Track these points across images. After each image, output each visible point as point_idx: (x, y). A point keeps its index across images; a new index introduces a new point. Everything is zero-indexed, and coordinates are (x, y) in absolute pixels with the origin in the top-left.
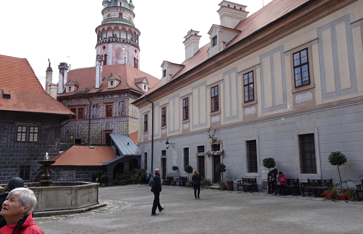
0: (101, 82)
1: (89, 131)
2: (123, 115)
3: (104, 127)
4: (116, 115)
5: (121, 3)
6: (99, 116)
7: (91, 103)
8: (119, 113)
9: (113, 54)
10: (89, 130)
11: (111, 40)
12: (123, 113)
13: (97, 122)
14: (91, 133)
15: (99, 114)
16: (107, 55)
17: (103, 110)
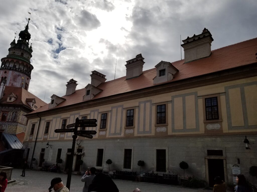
2: (14, 121)
4: (9, 120)
5: (24, 47)
9: (11, 78)
11: (12, 68)
16: (7, 77)
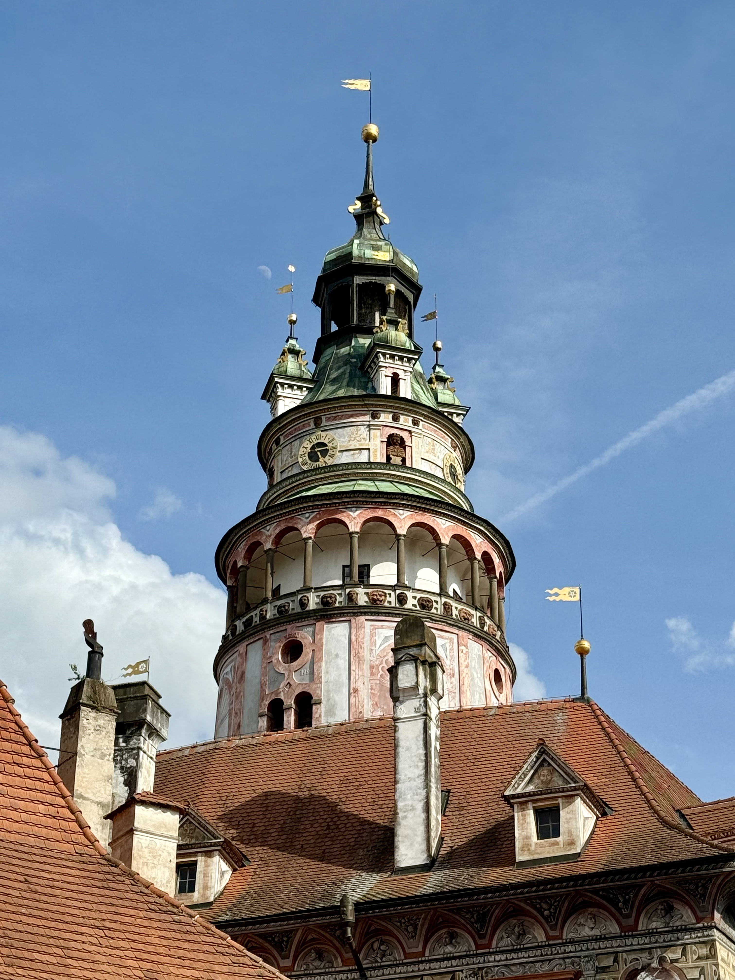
0: (437, 820)
5: (395, 380)
11: (341, 599)
16: (315, 694)
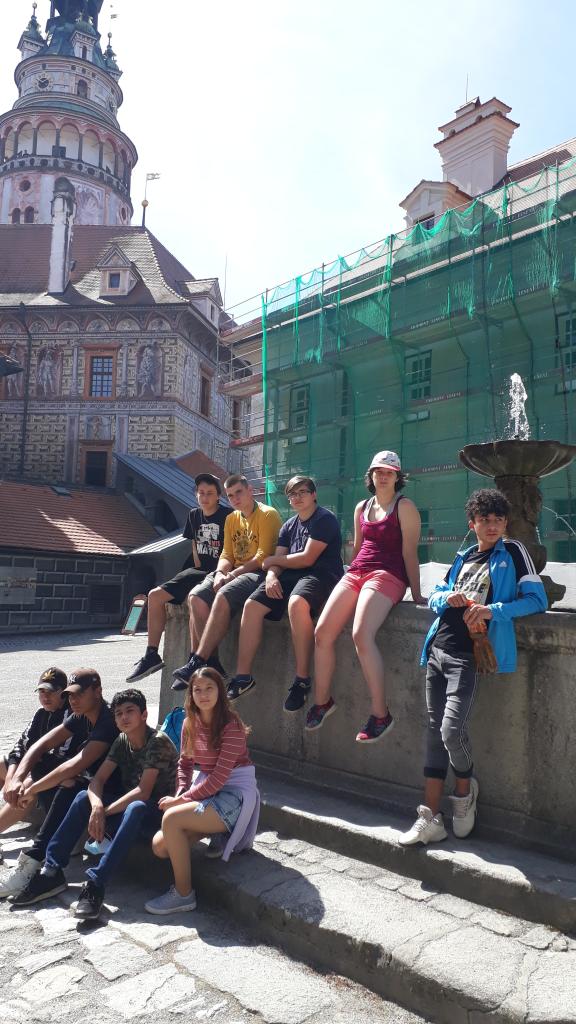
0: (68, 274)
1: (23, 440)
2: (152, 393)
3: (80, 430)
4: (127, 391)
6: (61, 389)
7: (33, 343)
8: (139, 385)
10: (24, 435)
12: (152, 388)
13: (55, 412)
14: (31, 448)
15: (62, 384)
17: (77, 370)
